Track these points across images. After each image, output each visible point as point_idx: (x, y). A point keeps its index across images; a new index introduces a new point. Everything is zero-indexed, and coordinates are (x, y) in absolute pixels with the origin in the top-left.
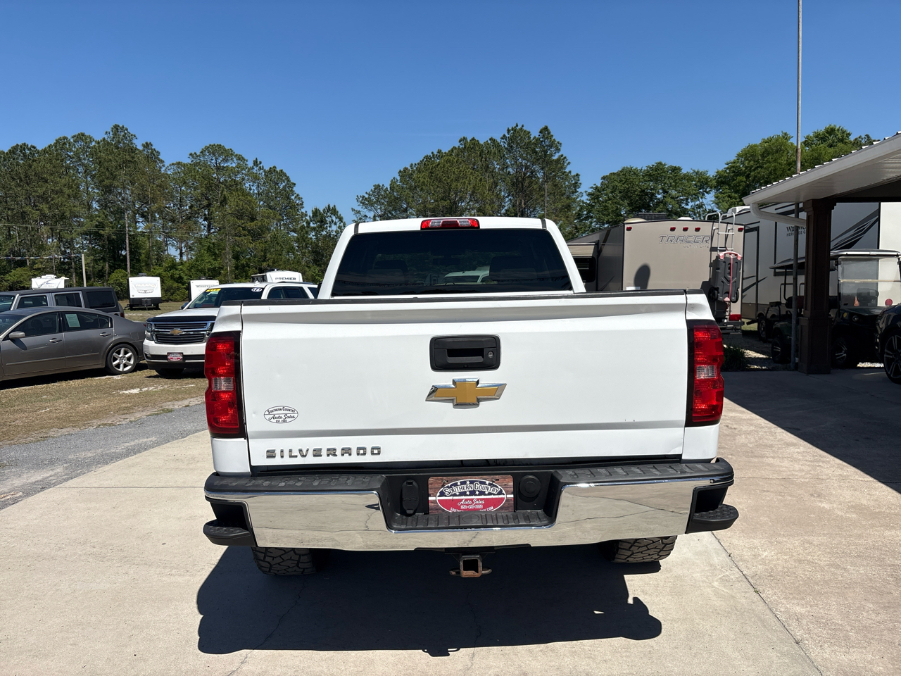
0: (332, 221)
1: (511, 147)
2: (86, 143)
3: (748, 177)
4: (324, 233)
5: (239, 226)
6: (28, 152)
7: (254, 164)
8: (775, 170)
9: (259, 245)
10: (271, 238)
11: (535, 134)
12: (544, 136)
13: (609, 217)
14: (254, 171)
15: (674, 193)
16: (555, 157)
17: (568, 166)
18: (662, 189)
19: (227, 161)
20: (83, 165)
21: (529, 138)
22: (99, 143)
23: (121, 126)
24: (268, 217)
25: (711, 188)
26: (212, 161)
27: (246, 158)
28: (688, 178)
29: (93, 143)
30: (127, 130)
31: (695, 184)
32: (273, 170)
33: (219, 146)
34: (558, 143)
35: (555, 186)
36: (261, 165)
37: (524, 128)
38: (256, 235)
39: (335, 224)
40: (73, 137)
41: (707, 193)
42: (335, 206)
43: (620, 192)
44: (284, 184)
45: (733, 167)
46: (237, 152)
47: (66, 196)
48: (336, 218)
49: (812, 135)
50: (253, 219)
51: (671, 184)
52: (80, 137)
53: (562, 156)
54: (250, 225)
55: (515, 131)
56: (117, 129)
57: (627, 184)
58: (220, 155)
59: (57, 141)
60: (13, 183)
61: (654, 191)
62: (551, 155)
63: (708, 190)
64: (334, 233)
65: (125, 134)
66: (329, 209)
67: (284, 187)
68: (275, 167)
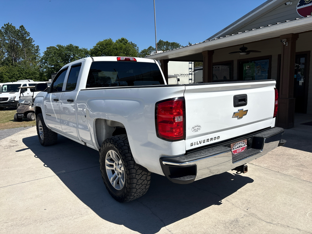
1: (7, 32)
3: (102, 52)
8: (110, 50)
11: (17, 28)
12: (22, 29)
13: (54, 63)
15: (77, 56)
16: (28, 38)
17: (34, 42)
18: (73, 54)
21: (15, 29)
25: (89, 55)
28: (81, 50)
31: (84, 53)
34: (28, 32)
35: (29, 49)
37: (12, 25)
41: (88, 56)
43: (57, 54)
45: (96, 48)
49: (118, 40)
51: (76, 52)
53: (30, 38)
55: (8, 25)
57: (60, 51)
61: (70, 54)
62: (26, 37)
63: (88, 55)
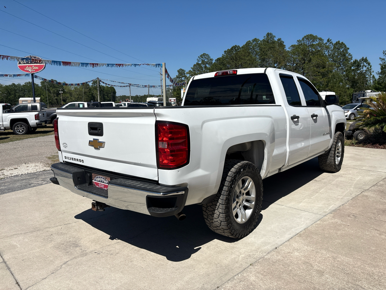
0: (364, 65)
2: (257, 42)
4: (359, 72)
5: (316, 71)
6: (237, 48)
7: (327, 41)
9: (325, 79)
10: (331, 76)
14: (327, 45)
19: (314, 41)
20: (255, 51)
22: (261, 41)
23: (270, 33)
24: (332, 66)
26: (307, 43)
27: (323, 39)
29: (259, 42)
30: (272, 34)
32: (338, 43)
33: (311, 35)
36: (331, 41)
38: (324, 75)
39: (366, 66)
40: (252, 40)
42: (366, 58)
44: (343, 49)
46: (319, 37)
47: (248, 64)
48: (366, 64)
50: (324, 68)
52: (255, 40)
54: (322, 70)
56: (268, 35)
58: (311, 39)
59: (247, 43)
60: (231, 61)
64: (364, 71)
65: (271, 36)
66: (363, 59)
67: (343, 51)
68: (339, 41)
